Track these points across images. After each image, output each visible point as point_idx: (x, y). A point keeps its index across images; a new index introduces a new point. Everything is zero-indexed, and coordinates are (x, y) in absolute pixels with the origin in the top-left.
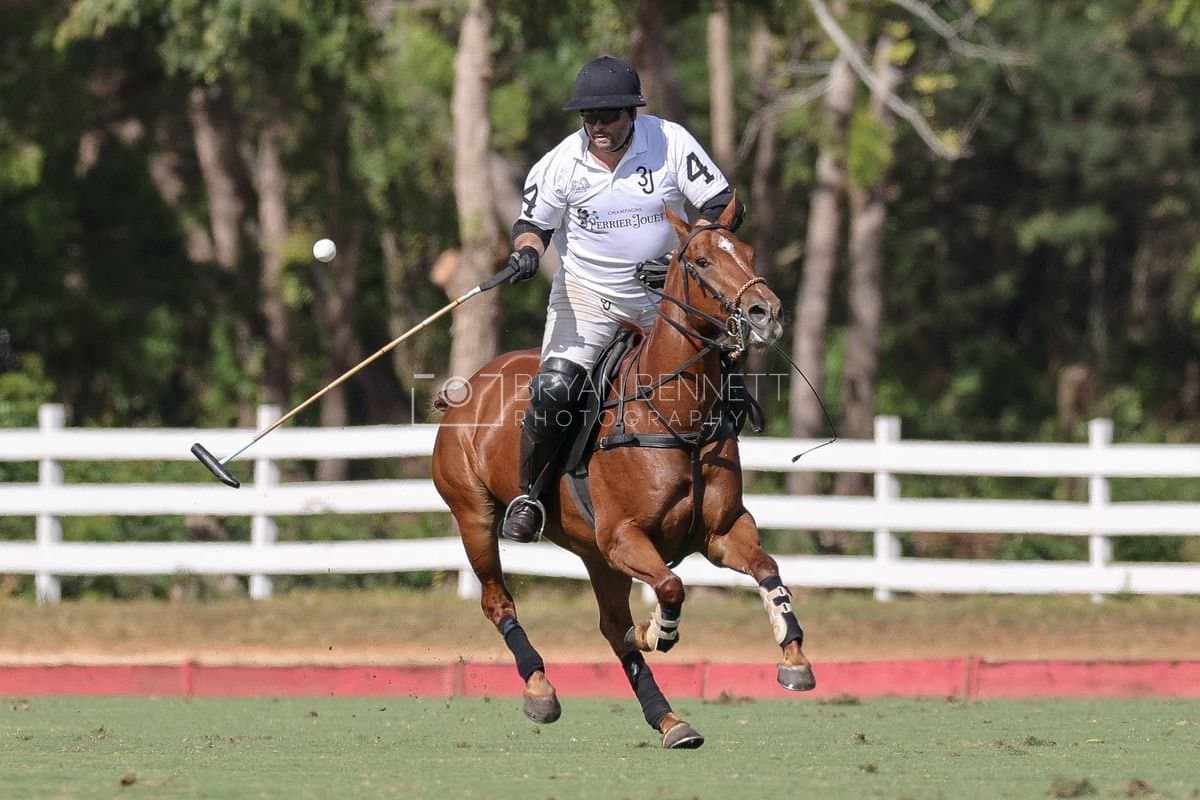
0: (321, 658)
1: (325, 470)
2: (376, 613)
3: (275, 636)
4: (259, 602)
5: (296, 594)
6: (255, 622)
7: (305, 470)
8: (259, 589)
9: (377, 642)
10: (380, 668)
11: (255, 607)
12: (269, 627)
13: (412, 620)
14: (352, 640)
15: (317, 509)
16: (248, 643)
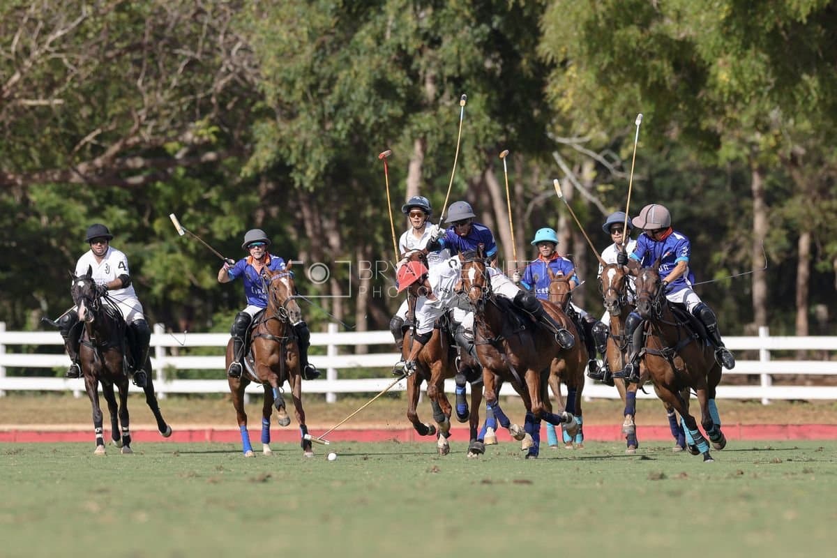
0: (356, 427)
1: (358, 350)
2: (379, 408)
3: (337, 417)
4: (331, 404)
5: (346, 401)
6: (329, 412)
7: (350, 349)
8: (330, 399)
9: (380, 420)
10: (379, 430)
11: (329, 407)
12: (335, 414)
13: (394, 411)
14: (370, 419)
15: (353, 365)
16: (325, 421)
